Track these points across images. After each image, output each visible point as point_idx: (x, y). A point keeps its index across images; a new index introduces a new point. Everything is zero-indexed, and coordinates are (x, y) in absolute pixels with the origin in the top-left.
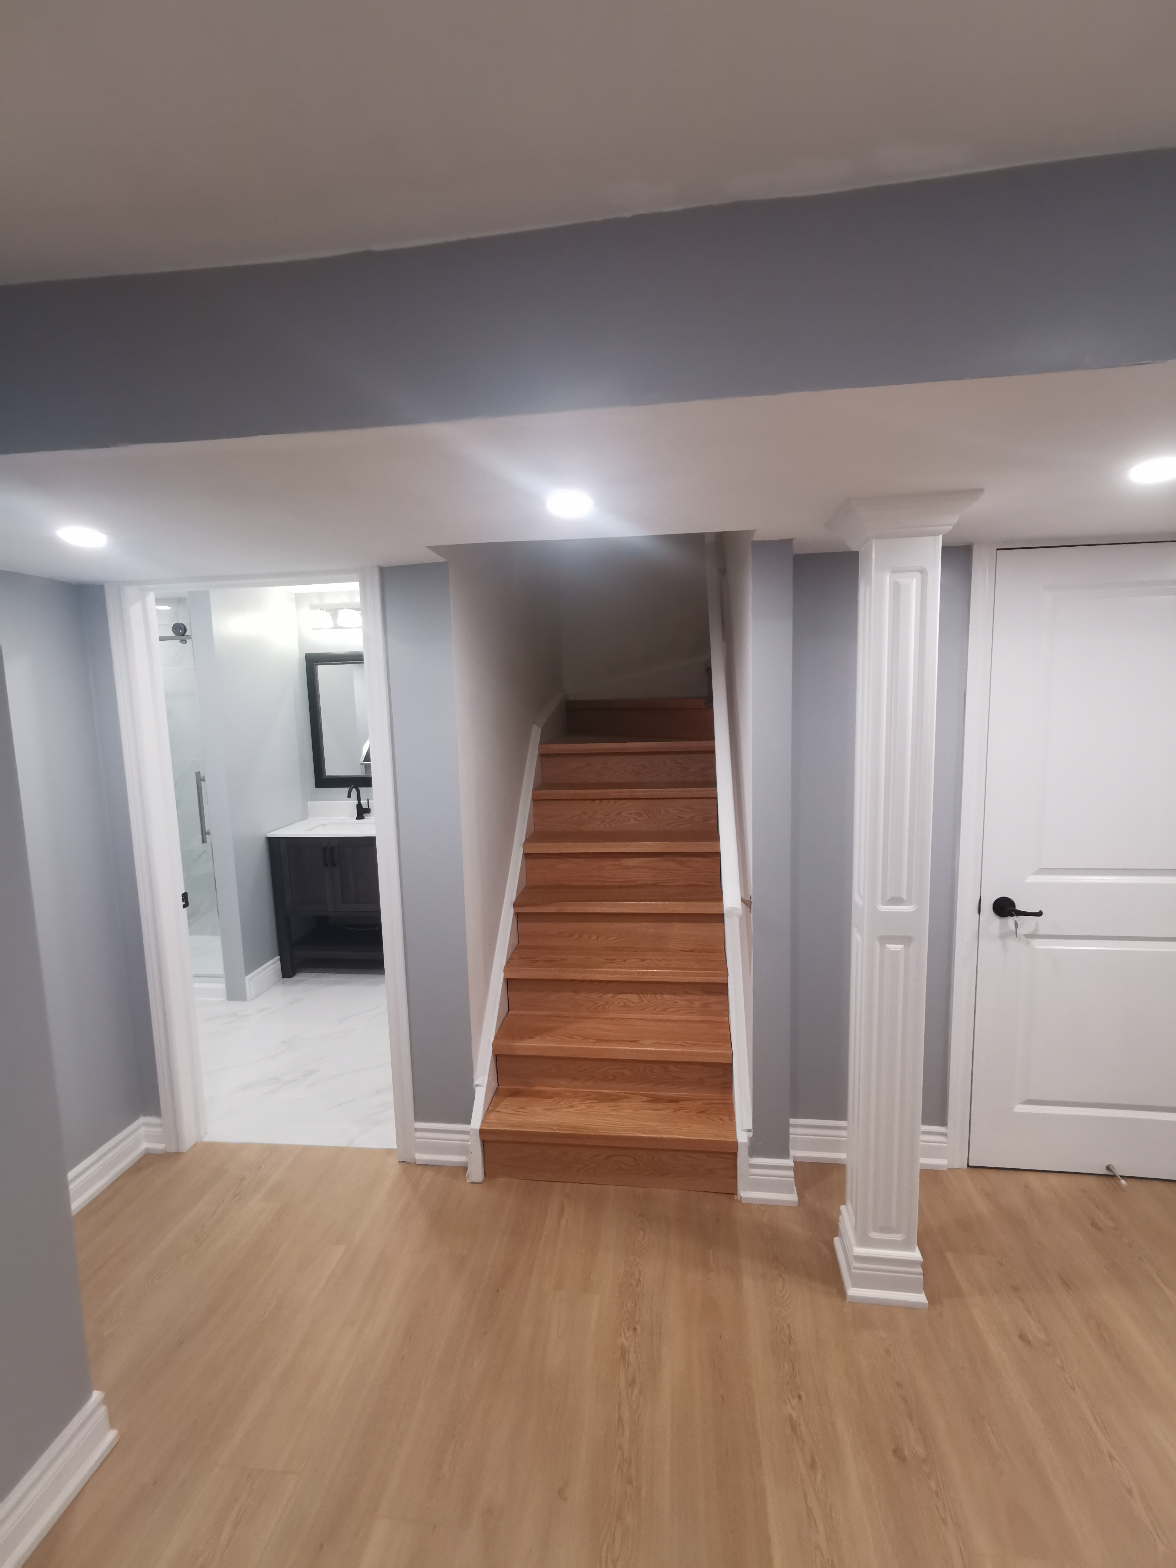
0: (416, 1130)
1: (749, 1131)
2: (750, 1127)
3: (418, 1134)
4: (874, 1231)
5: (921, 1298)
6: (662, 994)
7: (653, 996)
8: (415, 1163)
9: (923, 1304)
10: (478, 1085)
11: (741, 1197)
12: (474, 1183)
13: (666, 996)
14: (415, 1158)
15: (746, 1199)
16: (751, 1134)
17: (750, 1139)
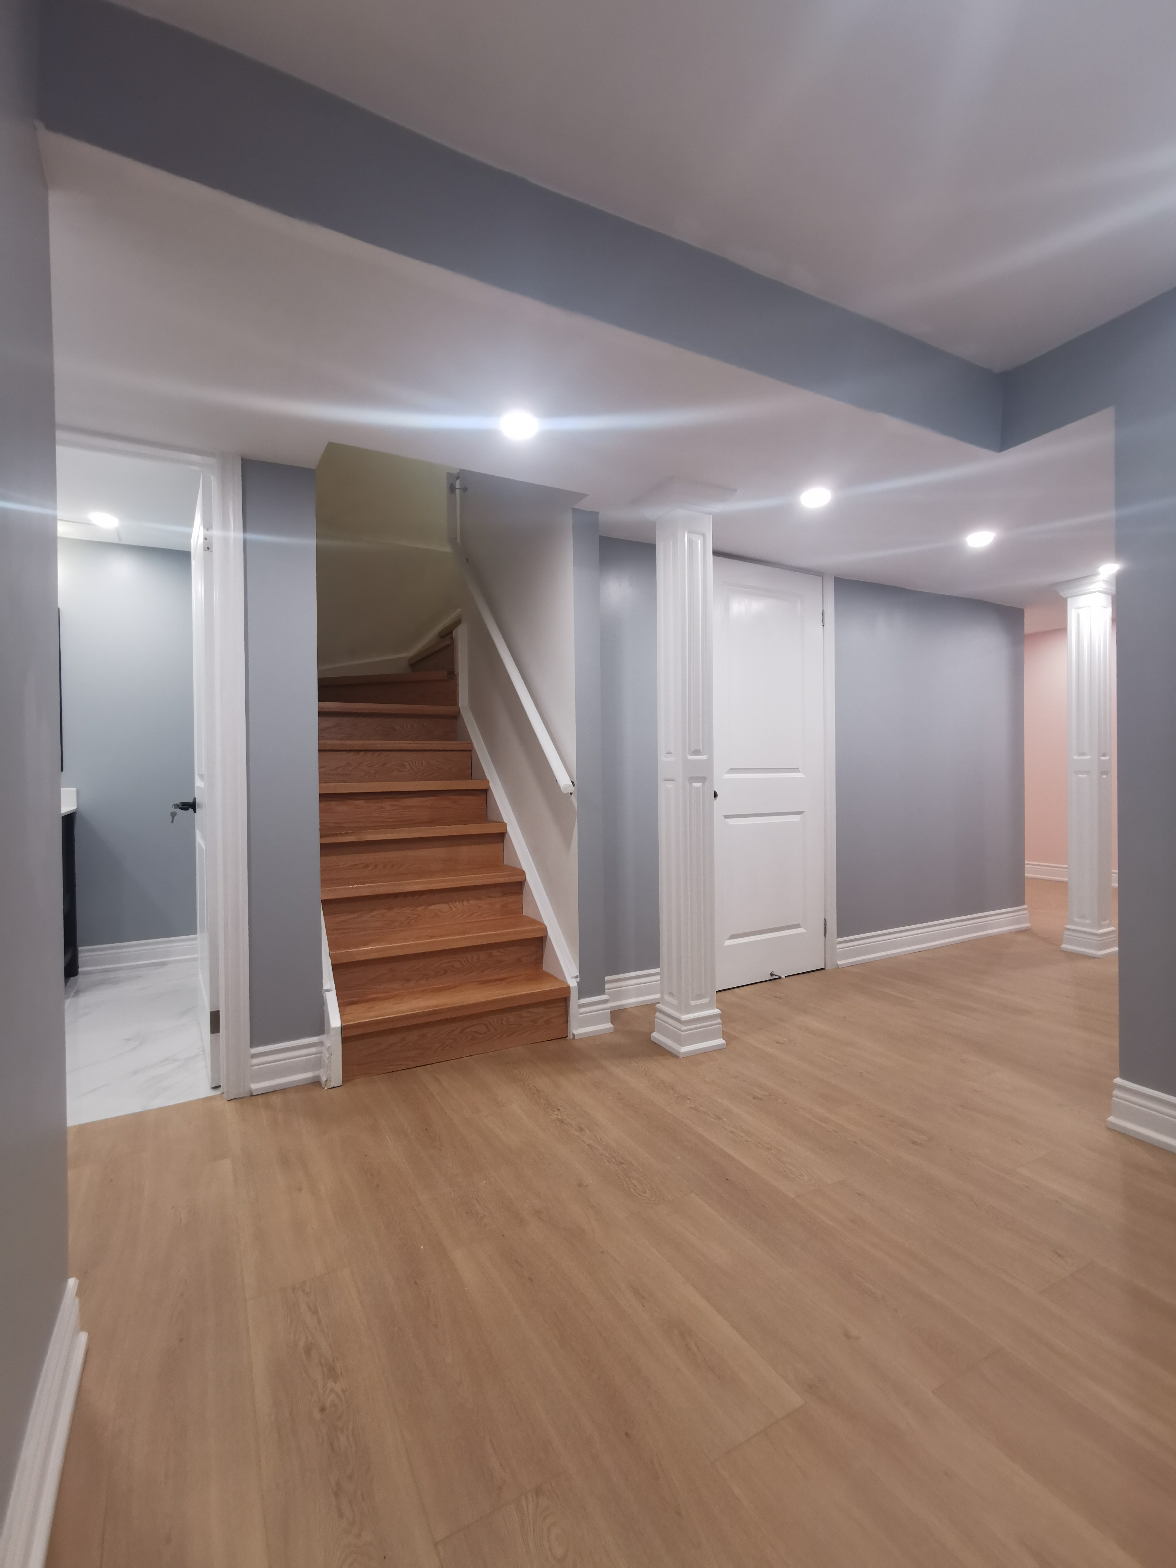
0: (254, 1056)
1: (576, 977)
2: (577, 974)
3: (255, 1061)
4: (692, 1000)
5: (721, 1041)
6: (468, 900)
7: (461, 903)
8: (252, 1096)
9: (722, 1045)
10: (328, 990)
11: (574, 1035)
12: (334, 1087)
13: (472, 902)
14: (251, 1088)
15: (578, 1035)
16: (578, 980)
17: (578, 983)
